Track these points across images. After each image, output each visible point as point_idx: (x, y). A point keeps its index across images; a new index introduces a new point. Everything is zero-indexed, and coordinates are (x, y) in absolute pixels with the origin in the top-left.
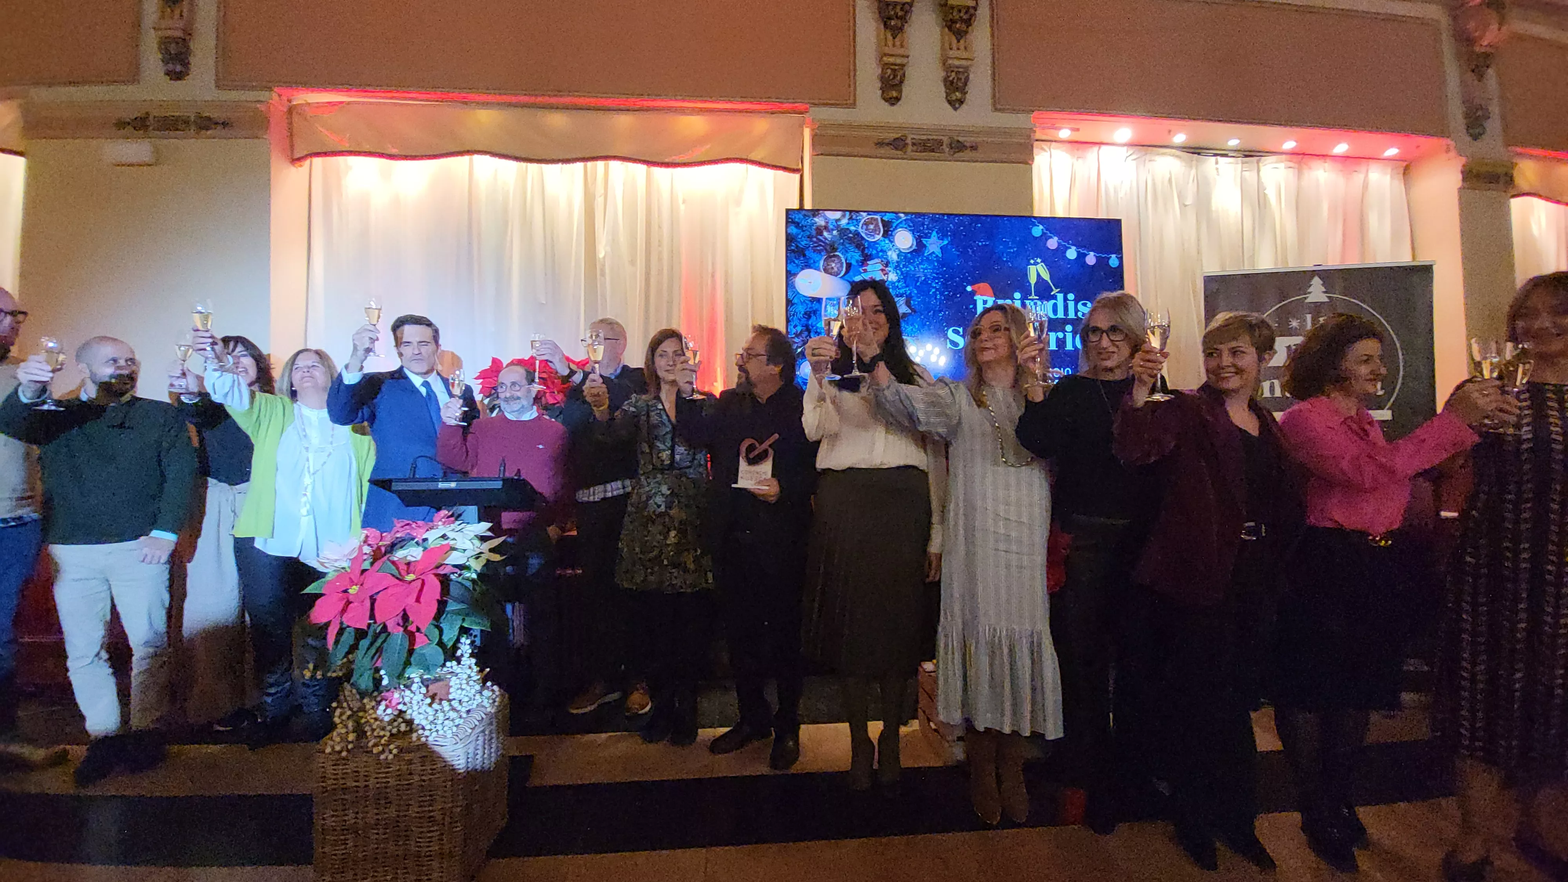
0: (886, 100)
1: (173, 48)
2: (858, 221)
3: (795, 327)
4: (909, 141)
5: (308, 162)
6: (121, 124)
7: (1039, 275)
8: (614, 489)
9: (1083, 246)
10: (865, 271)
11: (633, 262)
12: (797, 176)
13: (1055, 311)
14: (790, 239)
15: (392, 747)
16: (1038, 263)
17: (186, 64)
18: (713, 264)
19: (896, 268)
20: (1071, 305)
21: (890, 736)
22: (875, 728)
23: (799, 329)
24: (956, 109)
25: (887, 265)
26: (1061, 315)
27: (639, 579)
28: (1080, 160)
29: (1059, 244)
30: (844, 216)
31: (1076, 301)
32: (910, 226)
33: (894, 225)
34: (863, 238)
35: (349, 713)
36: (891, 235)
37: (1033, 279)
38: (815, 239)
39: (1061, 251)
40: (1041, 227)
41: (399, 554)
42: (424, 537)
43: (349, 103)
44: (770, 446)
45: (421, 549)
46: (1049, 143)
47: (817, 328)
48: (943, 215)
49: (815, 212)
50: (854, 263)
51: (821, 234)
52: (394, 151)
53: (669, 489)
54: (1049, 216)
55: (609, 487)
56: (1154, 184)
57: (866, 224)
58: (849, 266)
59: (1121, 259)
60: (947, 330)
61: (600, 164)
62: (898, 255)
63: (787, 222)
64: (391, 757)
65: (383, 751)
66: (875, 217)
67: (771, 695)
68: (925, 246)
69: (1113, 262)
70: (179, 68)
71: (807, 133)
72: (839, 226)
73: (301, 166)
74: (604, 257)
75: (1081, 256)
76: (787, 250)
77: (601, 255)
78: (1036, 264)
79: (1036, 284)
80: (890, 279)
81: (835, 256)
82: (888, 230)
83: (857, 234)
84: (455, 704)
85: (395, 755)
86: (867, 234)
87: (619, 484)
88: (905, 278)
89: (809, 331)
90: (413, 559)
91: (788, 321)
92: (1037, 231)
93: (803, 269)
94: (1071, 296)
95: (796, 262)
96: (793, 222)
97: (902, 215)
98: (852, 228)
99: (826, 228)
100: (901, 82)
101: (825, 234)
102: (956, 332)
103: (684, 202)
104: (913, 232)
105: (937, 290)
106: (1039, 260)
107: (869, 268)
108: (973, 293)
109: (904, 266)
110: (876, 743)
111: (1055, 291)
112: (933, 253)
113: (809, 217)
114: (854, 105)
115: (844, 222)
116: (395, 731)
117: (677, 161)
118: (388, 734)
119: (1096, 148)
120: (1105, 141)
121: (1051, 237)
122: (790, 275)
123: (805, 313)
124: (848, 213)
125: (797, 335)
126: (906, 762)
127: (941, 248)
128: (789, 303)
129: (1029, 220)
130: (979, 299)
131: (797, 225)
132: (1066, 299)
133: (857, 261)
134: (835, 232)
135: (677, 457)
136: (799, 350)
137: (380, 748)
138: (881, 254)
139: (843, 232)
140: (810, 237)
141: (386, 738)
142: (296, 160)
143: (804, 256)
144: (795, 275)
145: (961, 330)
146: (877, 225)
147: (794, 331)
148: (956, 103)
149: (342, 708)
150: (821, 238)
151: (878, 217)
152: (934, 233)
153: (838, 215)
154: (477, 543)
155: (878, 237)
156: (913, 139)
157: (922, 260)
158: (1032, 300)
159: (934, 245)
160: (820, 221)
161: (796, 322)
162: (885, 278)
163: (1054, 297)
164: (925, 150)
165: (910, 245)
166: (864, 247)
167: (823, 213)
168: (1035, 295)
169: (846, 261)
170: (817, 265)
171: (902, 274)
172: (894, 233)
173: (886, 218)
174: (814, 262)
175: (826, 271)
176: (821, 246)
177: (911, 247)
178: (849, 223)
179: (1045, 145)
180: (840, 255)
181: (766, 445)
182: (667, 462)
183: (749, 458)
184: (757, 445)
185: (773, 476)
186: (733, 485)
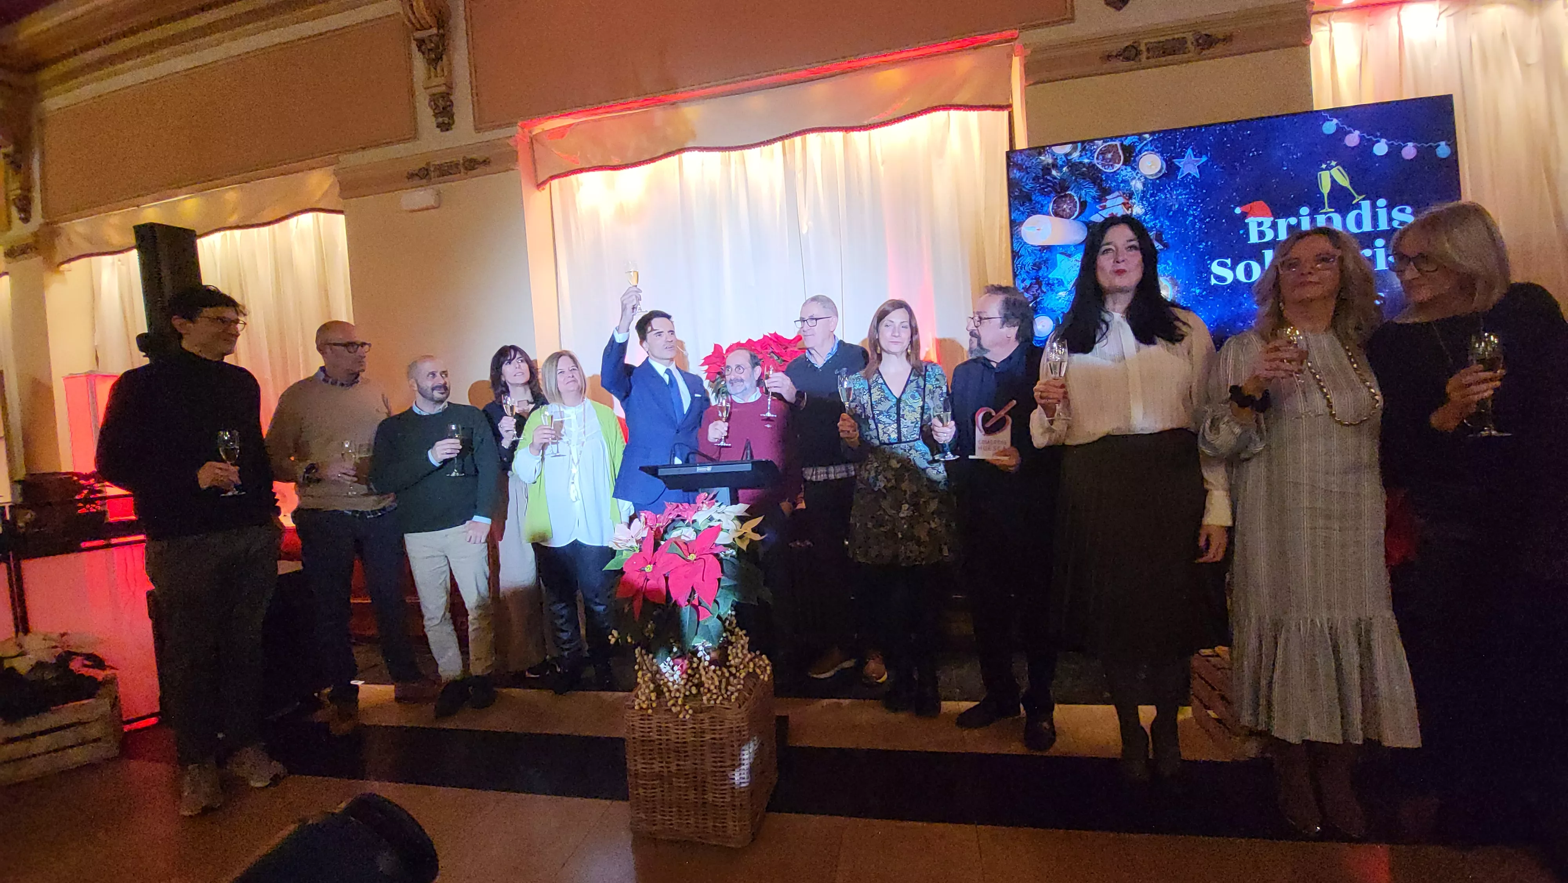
0: (1111, 5)
1: (441, 103)
2: (1092, 152)
3: (1023, 281)
4: (1143, 48)
5: (548, 186)
6: (411, 176)
7: (1333, 181)
9: (1398, 136)
10: (1104, 208)
12: (1005, 113)
13: (1359, 223)
14: (1012, 184)
15: (687, 707)
16: (1332, 167)
17: (451, 116)
19: (1141, 199)
20: (1382, 214)
23: (1028, 283)
25: (1131, 196)
26: (1367, 227)
27: (873, 553)
28: (1374, 28)
29: (1362, 139)
30: (1075, 149)
31: (1390, 207)
32: (1157, 147)
33: (1139, 148)
34: (1099, 171)
35: (649, 675)
36: (1135, 161)
37: (1326, 188)
38: (1041, 180)
39: (1365, 147)
40: (1335, 121)
41: (674, 534)
42: (694, 518)
43: (578, 124)
44: (1008, 413)
45: (691, 530)
46: (1327, 15)
47: (1049, 279)
48: (1200, 127)
49: (1038, 150)
50: (1089, 200)
51: (1050, 174)
52: (615, 162)
56: (1481, 41)
57: (1103, 153)
58: (1083, 205)
59: (1454, 146)
60: (1211, 264)
62: (1144, 185)
63: (1008, 166)
64: (688, 717)
65: (680, 712)
66: (1114, 143)
68: (1178, 169)
69: (1443, 150)
70: (446, 120)
71: (1017, 64)
72: (1069, 161)
73: (544, 189)
75: (1394, 153)
76: (1010, 196)
77: (805, 229)
78: (1329, 168)
79: (1330, 192)
80: (1134, 213)
81: (1066, 196)
82: (1130, 156)
83: (1092, 166)
84: (733, 670)
85: (691, 715)
86: (1103, 165)
88: (1154, 210)
89: (1039, 283)
90: (687, 539)
91: (1015, 275)
92: (1330, 127)
93: (1029, 216)
94: (1382, 202)
95: (1021, 209)
96: (1015, 165)
97: (1147, 136)
98: (1086, 161)
99: (1054, 166)
101: (1054, 172)
102: (1222, 265)
103: (883, 163)
104: (1162, 153)
105: (1195, 217)
106: (1334, 163)
107: (1108, 204)
108: (1244, 215)
109: (1151, 196)
110: (1149, 733)
111: (1358, 198)
112: (1189, 174)
113: (1032, 156)
114: (1072, 19)
115: (1075, 155)
116: (687, 693)
117: (874, 121)
118: (682, 695)
121: (1350, 132)
122: (1014, 225)
123: (1034, 265)
124: (1079, 145)
125: (1027, 290)
127: (1198, 167)
128: (1015, 255)
129: (1320, 116)
130: (1252, 222)
131: (1020, 168)
132: (1374, 207)
133: (1094, 198)
134: (1065, 169)
135: (904, 429)
137: (679, 708)
138: (1122, 185)
139: (1074, 167)
140: (1036, 178)
142: (540, 185)
143: (1030, 200)
144: (1020, 223)
145: (1229, 261)
146: (1116, 152)
147: (1022, 285)
149: (643, 670)
150: (1048, 177)
151: (1118, 143)
152: (1190, 151)
153: (1068, 148)
154: (737, 522)
155: (1118, 166)
156: (1146, 44)
157: (1175, 185)
158: (1325, 213)
159: (1190, 165)
160: (1047, 159)
161: (1024, 276)
162: (1129, 212)
163: (1358, 206)
164: (1165, 53)
165: (1158, 170)
166: (1102, 180)
167: (1053, 148)
168: (1330, 207)
169: (1080, 199)
170: (1045, 208)
171: (1149, 205)
172: (1137, 159)
173: (1127, 142)
174: (1042, 206)
175: (1056, 214)
176: (1049, 186)
177: (1160, 171)
178: (1081, 156)
179: (1321, 18)
180: (1073, 194)
181: (1002, 413)
182: (894, 436)
183: (988, 425)
184: (994, 414)
185: (1012, 444)
186: (971, 457)
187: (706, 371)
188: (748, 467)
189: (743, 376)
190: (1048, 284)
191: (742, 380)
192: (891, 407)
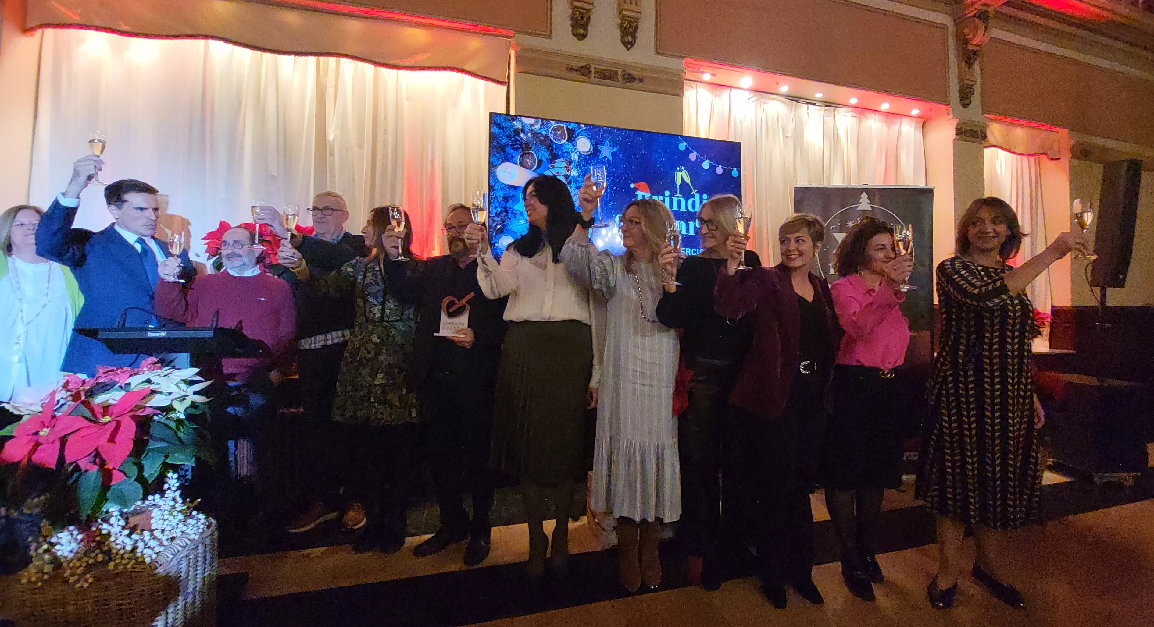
0: (574, 34)
2: (548, 127)
3: (496, 208)
4: (592, 69)
5: (39, 32)
7: (682, 178)
8: (334, 338)
9: (715, 160)
10: (553, 167)
11: (360, 146)
12: (504, 88)
13: (694, 207)
14: (492, 137)
18: (433, 152)
19: (577, 166)
21: (561, 531)
22: (549, 526)
23: (499, 210)
24: (628, 49)
25: (570, 163)
28: (717, 98)
29: (698, 157)
30: (537, 122)
32: (589, 135)
33: (577, 133)
34: (552, 141)
36: (574, 140)
37: (678, 182)
38: (513, 139)
39: (699, 162)
40: (685, 144)
42: (128, 381)
44: (467, 302)
45: (123, 393)
46: (696, 83)
47: (513, 210)
48: (614, 128)
49: (515, 118)
50: (544, 159)
51: (519, 136)
52: (124, 27)
53: (378, 338)
54: (695, 136)
55: (329, 336)
56: (767, 119)
57: (555, 130)
58: (540, 162)
59: (740, 171)
61: (332, 60)
62: (579, 157)
63: (490, 123)
66: (562, 125)
67: (468, 506)
68: (600, 152)
69: (735, 173)
71: (513, 54)
72: (532, 130)
73: (32, 35)
74: (334, 140)
75: (713, 168)
76: (490, 145)
77: (331, 137)
78: (681, 171)
79: (680, 185)
80: (572, 175)
81: (529, 153)
82: (572, 137)
83: (547, 137)
84: (157, 533)
86: (554, 138)
87: (340, 333)
88: (583, 175)
89: (507, 212)
91: (490, 203)
92: (682, 146)
93: (502, 162)
95: (498, 156)
96: (496, 124)
97: (583, 126)
98: (544, 133)
99: (523, 131)
100: (587, 23)
101: (522, 135)
103: (407, 99)
104: (591, 139)
106: (683, 168)
107: (556, 165)
108: (636, 189)
109: (583, 165)
110: (550, 539)
111: (694, 192)
112: (606, 157)
113: (509, 120)
114: (550, 37)
115: (537, 127)
116: (92, 561)
117: (401, 64)
119: (728, 90)
120: (735, 85)
121: (692, 152)
122: (492, 166)
123: (504, 198)
124: (540, 121)
125: (497, 215)
126: (574, 549)
127: (612, 153)
128: (491, 188)
129: (678, 138)
130: (639, 193)
131: (499, 126)
132: (701, 198)
133: (547, 159)
134: (529, 135)
135: (387, 312)
136: (499, 227)
138: (566, 154)
139: (535, 134)
140: (509, 137)
141: (82, 568)
142: (26, 30)
143: (504, 152)
144: (496, 166)
146: (563, 132)
147: (495, 211)
148: (629, 45)
150: (518, 138)
151: (564, 125)
152: (607, 142)
153: (532, 121)
155: (564, 141)
156: (595, 68)
157: (597, 161)
158: (677, 198)
159: (606, 151)
160: (518, 125)
161: (496, 204)
162: (568, 174)
163: (693, 196)
164: (605, 78)
165: (588, 149)
166: (552, 147)
167: (523, 118)
168: (680, 193)
169: (538, 157)
170: (515, 159)
171: (582, 170)
172: (576, 139)
173: (570, 127)
174: (512, 157)
175: (522, 165)
176: (518, 144)
177: (589, 151)
178: (541, 128)
179: (693, 84)
180: (533, 153)
181: (463, 301)
182: (378, 315)
183: (451, 310)
184: (456, 302)
185: (469, 326)
186: (435, 334)
187: (207, 244)
188: (210, 334)
189: (240, 252)
190: (513, 213)
191: (240, 256)
192: (379, 291)
